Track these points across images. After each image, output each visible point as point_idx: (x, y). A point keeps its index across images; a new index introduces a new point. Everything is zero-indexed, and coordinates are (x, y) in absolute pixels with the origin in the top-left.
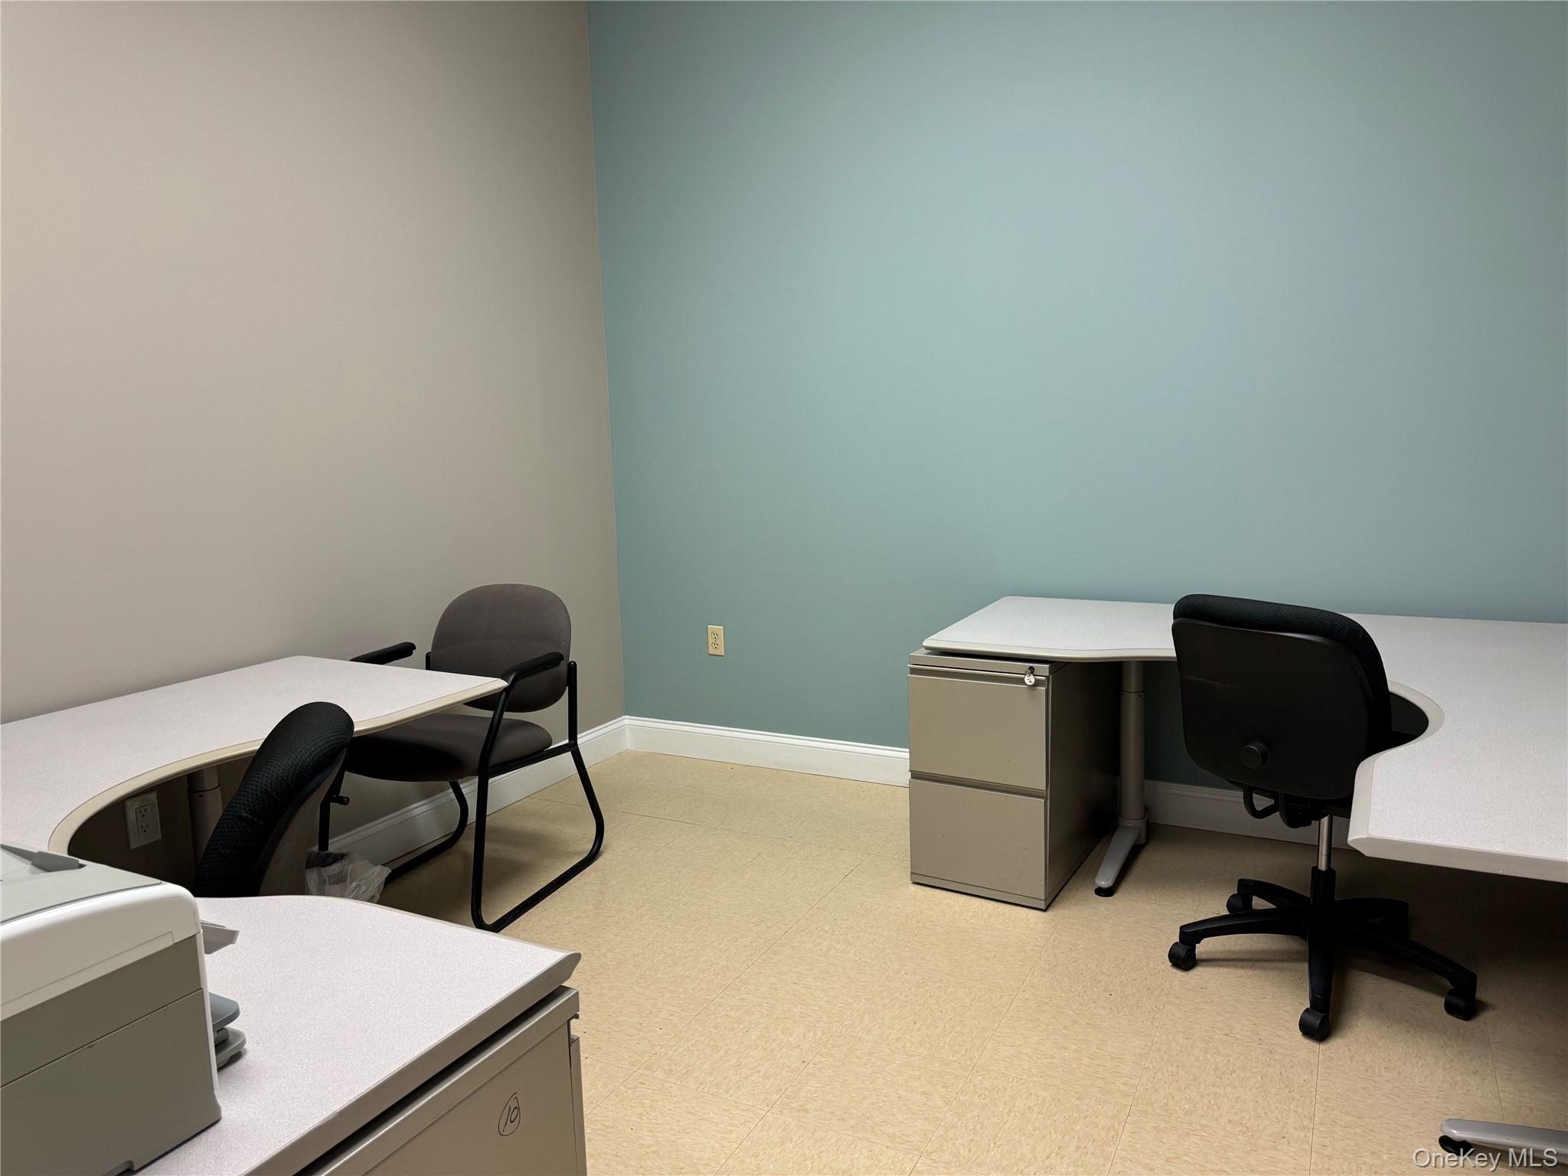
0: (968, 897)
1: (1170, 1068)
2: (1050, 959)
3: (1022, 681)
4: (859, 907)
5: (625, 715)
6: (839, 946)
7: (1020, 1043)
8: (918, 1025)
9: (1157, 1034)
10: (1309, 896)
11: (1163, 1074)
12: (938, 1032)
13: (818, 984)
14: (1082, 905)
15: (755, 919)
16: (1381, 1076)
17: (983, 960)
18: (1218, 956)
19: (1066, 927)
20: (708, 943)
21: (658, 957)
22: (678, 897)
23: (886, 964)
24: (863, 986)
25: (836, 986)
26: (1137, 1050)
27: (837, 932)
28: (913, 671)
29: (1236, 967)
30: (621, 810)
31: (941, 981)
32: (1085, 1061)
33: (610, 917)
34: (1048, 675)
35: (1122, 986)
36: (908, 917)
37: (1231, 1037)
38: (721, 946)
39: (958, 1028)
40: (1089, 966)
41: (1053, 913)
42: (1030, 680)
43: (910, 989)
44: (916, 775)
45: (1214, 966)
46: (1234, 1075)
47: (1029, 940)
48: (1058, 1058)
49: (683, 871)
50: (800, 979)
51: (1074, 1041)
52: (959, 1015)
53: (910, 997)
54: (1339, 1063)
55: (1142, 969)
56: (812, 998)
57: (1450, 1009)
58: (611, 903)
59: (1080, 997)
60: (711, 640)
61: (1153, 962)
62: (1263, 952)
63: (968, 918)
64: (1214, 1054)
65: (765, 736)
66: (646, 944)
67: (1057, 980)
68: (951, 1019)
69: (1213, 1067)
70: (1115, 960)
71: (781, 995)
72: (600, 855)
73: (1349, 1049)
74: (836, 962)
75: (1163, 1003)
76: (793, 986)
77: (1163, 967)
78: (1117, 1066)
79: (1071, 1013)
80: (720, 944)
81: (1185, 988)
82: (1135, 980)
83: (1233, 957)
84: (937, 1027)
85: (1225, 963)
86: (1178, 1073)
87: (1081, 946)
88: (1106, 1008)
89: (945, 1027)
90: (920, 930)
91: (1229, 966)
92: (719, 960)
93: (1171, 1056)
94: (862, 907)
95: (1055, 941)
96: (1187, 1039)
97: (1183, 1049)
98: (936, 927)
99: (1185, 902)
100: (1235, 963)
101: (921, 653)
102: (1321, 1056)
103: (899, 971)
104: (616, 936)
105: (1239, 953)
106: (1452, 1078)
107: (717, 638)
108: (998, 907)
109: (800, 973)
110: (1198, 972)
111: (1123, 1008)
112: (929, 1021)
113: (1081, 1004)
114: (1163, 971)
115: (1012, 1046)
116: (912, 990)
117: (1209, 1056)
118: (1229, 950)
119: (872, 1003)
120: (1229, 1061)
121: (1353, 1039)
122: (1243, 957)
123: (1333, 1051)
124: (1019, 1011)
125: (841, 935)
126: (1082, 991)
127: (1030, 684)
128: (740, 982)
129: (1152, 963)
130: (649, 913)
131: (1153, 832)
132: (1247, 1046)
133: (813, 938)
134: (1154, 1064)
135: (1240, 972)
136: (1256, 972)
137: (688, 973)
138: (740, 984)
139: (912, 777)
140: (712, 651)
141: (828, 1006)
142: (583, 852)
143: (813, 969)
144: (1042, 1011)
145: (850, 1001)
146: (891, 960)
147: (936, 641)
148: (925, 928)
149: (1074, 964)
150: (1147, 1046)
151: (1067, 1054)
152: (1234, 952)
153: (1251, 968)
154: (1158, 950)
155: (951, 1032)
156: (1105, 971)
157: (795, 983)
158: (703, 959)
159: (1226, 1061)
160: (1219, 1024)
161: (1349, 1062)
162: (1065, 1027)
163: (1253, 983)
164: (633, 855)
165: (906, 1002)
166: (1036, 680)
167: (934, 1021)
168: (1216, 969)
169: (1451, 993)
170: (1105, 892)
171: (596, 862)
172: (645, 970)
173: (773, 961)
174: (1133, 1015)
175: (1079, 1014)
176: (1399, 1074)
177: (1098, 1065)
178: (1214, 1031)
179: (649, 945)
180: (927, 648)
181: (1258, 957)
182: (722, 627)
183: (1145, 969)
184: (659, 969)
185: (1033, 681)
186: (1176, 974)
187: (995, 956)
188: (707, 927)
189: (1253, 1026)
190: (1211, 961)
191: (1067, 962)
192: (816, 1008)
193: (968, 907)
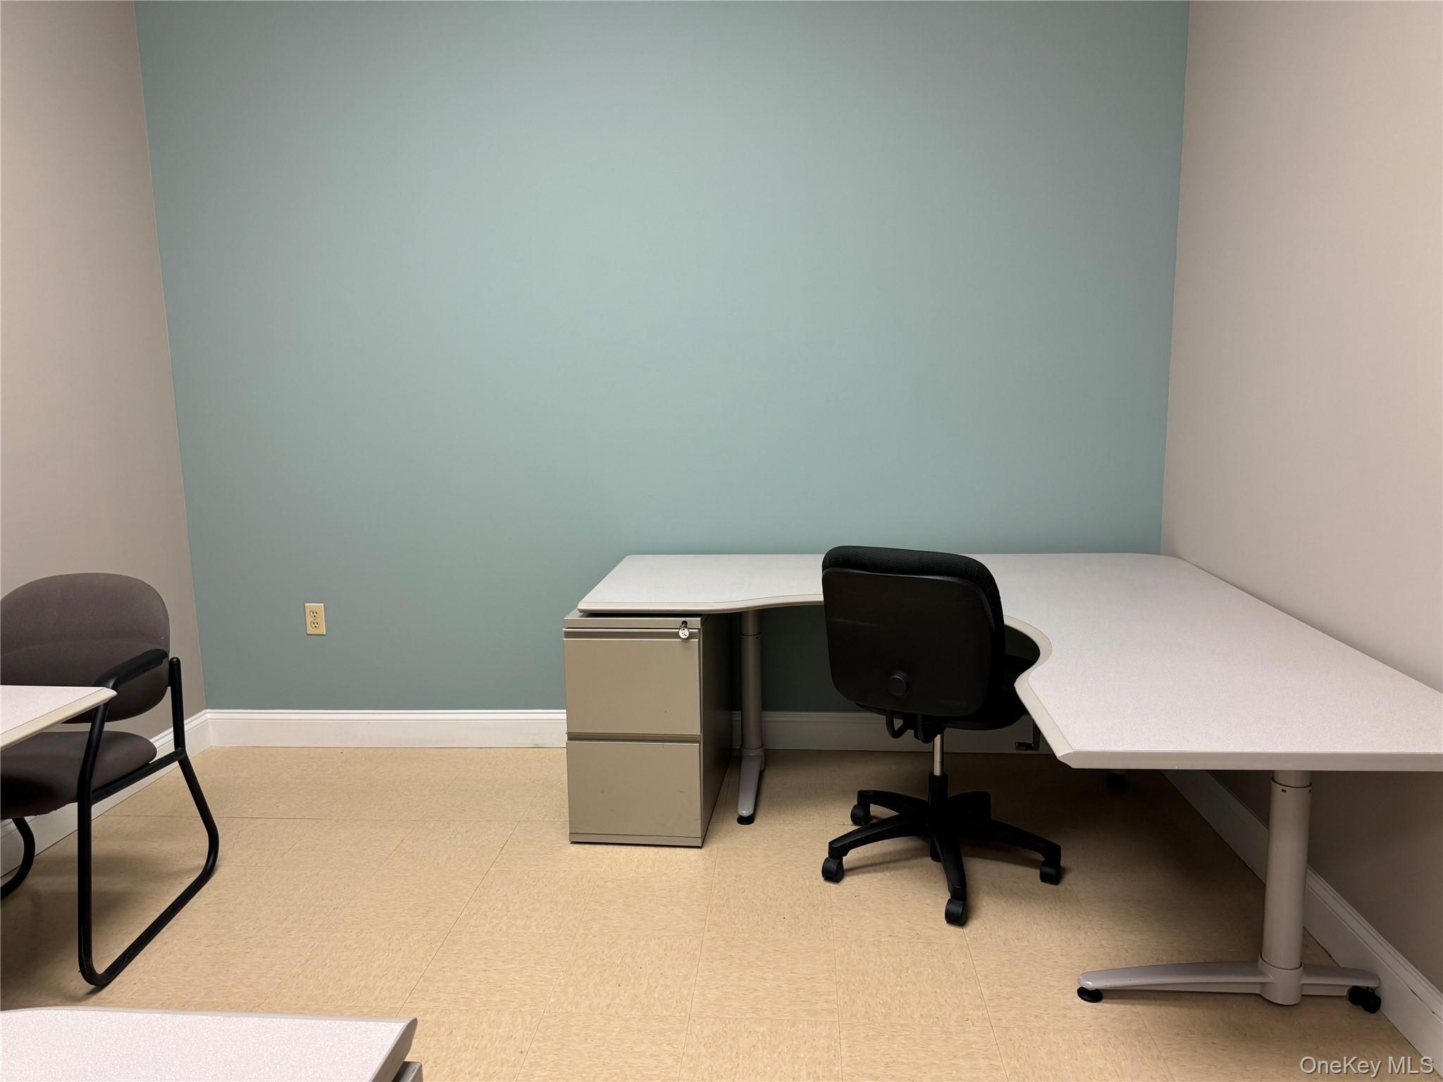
0: (629, 847)
1: (857, 978)
2: (720, 894)
3: (677, 635)
4: (526, 877)
5: (206, 708)
6: (518, 922)
7: (722, 983)
8: (623, 987)
9: (836, 948)
10: (927, 800)
11: (854, 985)
12: (644, 989)
13: (510, 966)
14: (731, 835)
15: (421, 910)
16: (1017, 947)
17: (662, 907)
18: (858, 864)
19: (725, 860)
20: (376, 947)
21: (323, 972)
22: (324, 902)
23: (571, 931)
24: (556, 958)
25: (528, 964)
26: (825, 967)
27: (511, 908)
28: (568, 635)
29: (875, 871)
30: (225, 815)
31: (630, 937)
32: (785, 987)
33: (252, 938)
34: (699, 627)
35: (791, 908)
36: (577, 878)
37: (894, 937)
38: (391, 946)
39: (661, 982)
40: (757, 894)
41: (709, 848)
42: (684, 633)
43: (603, 952)
44: (572, 737)
45: (857, 874)
46: (909, 972)
47: (697, 878)
48: (761, 990)
49: (320, 873)
50: (490, 965)
51: (769, 970)
52: (658, 967)
53: (606, 960)
54: (983, 942)
55: (801, 888)
56: (509, 982)
57: (1045, 878)
58: (246, 922)
59: (759, 925)
60: (309, 619)
61: (809, 879)
62: (890, 853)
63: (634, 868)
64: (887, 956)
65: (378, 715)
66: (303, 961)
67: (734, 914)
68: (652, 974)
69: (891, 968)
70: (777, 884)
71: (474, 987)
72: (217, 870)
73: (985, 928)
74: (521, 940)
75: (830, 917)
76: (483, 973)
77: (817, 883)
78: (814, 986)
79: (757, 943)
80: (389, 945)
81: (843, 899)
82: (799, 899)
83: (869, 862)
84: (641, 984)
85: (865, 870)
86: (865, 981)
87: (743, 876)
88: (785, 932)
89: (649, 983)
90: (594, 889)
91: (869, 872)
92: (395, 962)
93: (855, 966)
94: (528, 876)
95: (719, 875)
96: (861, 947)
97: (862, 958)
98: (608, 884)
99: (813, 819)
100: (874, 868)
101: (574, 616)
102: (968, 939)
103: (587, 935)
104: (265, 958)
105: (873, 858)
106: (1065, 936)
107: (316, 616)
108: (658, 852)
109: (486, 958)
110: (848, 881)
111: (799, 929)
112: (632, 980)
113: (762, 933)
114: (819, 886)
115: (717, 988)
116: (606, 952)
117: (884, 959)
118: (865, 857)
119: (571, 974)
120: (900, 959)
121: (984, 919)
122: (877, 861)
123: (974, 932)
124: (711, 951)
125: (516, 910)
126: (759, 920)
127: (685, 637)
128: (425, 981)
129: (807, 881)
130: (296, 925)
131: (772, 758)
132: (910, 943)
133: (488, 919)
134: (843, 977)
135: (880, 875)
136: (892, 873)
137: (363, 984)
138: (426, 984)
139: (569, 739)
140: (311, 631)
141: (528, 987)
142: (197, 868)
143: (499, 951)
144: (732, 947)
145: (548, 977)
146: (575, 927)
147: (589, 603)
148: (598, 886)
149: (743, 895)
150: (831, 961)
151: (767, 984)
152: (868, 858)
153: (887, 870)
154: (808, 867)
155: (657, 987)
156: (771, 896)
157: (485, 971)
158: (375, 965)
159: (898, 960)
160: (881, 927)
161: (989, 940)
162: (757, 958)
163: (893, 884)
164: (256, 864)
165: (604, 965)
166: (690, 633)
167: (637, 979)
168: (860, 876)
169: (1044, 864)
170: (747, 821)
171: (212, 878)
172: (312, 990)
173: (455, 952)
174: (809, 934)
175: (764, 943)
176: (1028, 941)
177: (797, 988)
178: (880, 935)
179: (307, 961)
180: (581, 611)
181: (889, 858)
182: (323, 604)
183: (804, 887)
184: (328, 986)
185: (687, 634)
186: (830, 887)
187: (671, 901)
188: (368, 929)
189: (907, 923)
190: (855, 870)
191: (737, 893)
192: (516, 992)
193: (631, 858)
